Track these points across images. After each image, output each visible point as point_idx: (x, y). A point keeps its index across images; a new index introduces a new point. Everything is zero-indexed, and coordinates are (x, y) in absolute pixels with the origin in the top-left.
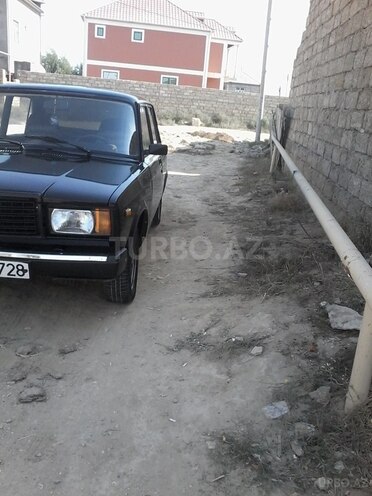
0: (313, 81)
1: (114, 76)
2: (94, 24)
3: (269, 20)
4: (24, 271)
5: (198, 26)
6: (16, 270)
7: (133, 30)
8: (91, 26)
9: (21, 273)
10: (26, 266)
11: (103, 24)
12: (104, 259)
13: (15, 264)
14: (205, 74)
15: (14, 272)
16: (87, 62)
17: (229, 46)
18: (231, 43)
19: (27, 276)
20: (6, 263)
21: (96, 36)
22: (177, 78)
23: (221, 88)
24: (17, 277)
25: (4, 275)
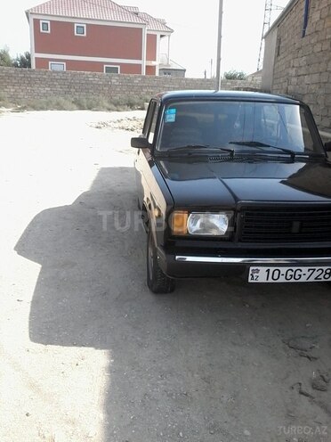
1: (61, 67)
2: (39, 20)
5: (134, 19)
6: (324, 273)
7: (76, 25)
8: (36, 22)
9: (327, 276)
11: (47, 20)
14: (144, 63)
15: (321, 277)
16: (34, 56)
17: (162, 36)
18: (163, 34)
21: (41, 31)
22: (119, 67)
23: (157, 74)
24: (323, 280)
25: (312, 279)
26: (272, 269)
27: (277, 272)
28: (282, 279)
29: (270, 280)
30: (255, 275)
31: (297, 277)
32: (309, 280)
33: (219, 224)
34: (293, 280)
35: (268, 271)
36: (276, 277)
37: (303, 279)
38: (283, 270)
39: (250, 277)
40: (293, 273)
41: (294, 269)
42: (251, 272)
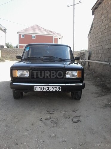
0: (99, 43)
3: (74, 30)
4: (60, 89)
5: (51, 33)
6: (57, 89)
7: (32, 35)
8: (20, 35)
9: (59, 90)
10: (61, 88)
11: (23, 34)
12: (81, 84)
13: (57, 87)
15: (57, 90)
16: (19, 45)
17: (59, 39)
19: (60, 90)
20: (55, 87)
24: (58, 91)
25: (54, 91)
26: (41, 87)
27: (43, 88)
28: (45, 90)
29: (41, 91)
30: (36, 89)
31: (49, 90)
32: (53, 91)
33: (27, 74)
34: (48, 91)
35: (40, 87)
36: (43, 89)
37: (51, 90)
38: (45, 87)
39: (35, 89)
40: (48, 88)
41: (48, 87)
42: (35, 88)
